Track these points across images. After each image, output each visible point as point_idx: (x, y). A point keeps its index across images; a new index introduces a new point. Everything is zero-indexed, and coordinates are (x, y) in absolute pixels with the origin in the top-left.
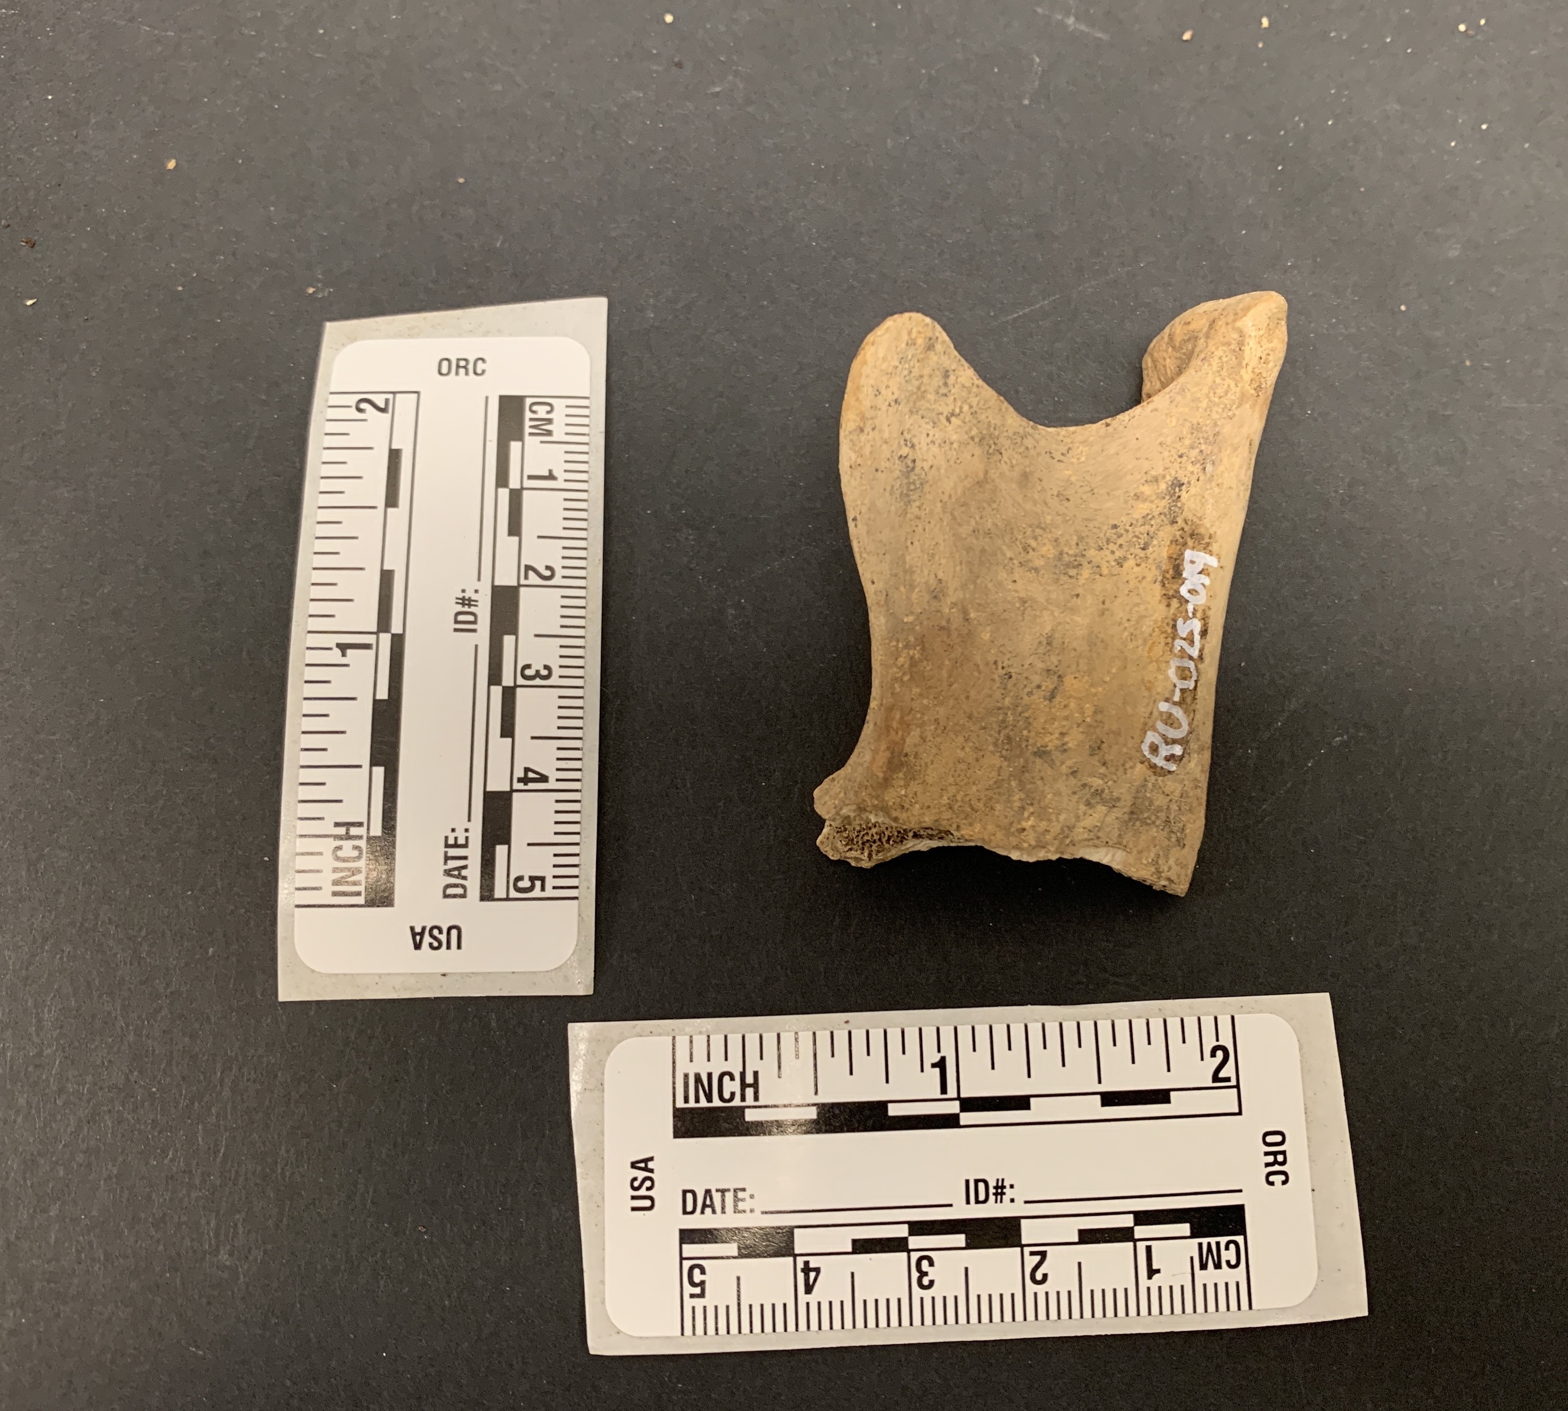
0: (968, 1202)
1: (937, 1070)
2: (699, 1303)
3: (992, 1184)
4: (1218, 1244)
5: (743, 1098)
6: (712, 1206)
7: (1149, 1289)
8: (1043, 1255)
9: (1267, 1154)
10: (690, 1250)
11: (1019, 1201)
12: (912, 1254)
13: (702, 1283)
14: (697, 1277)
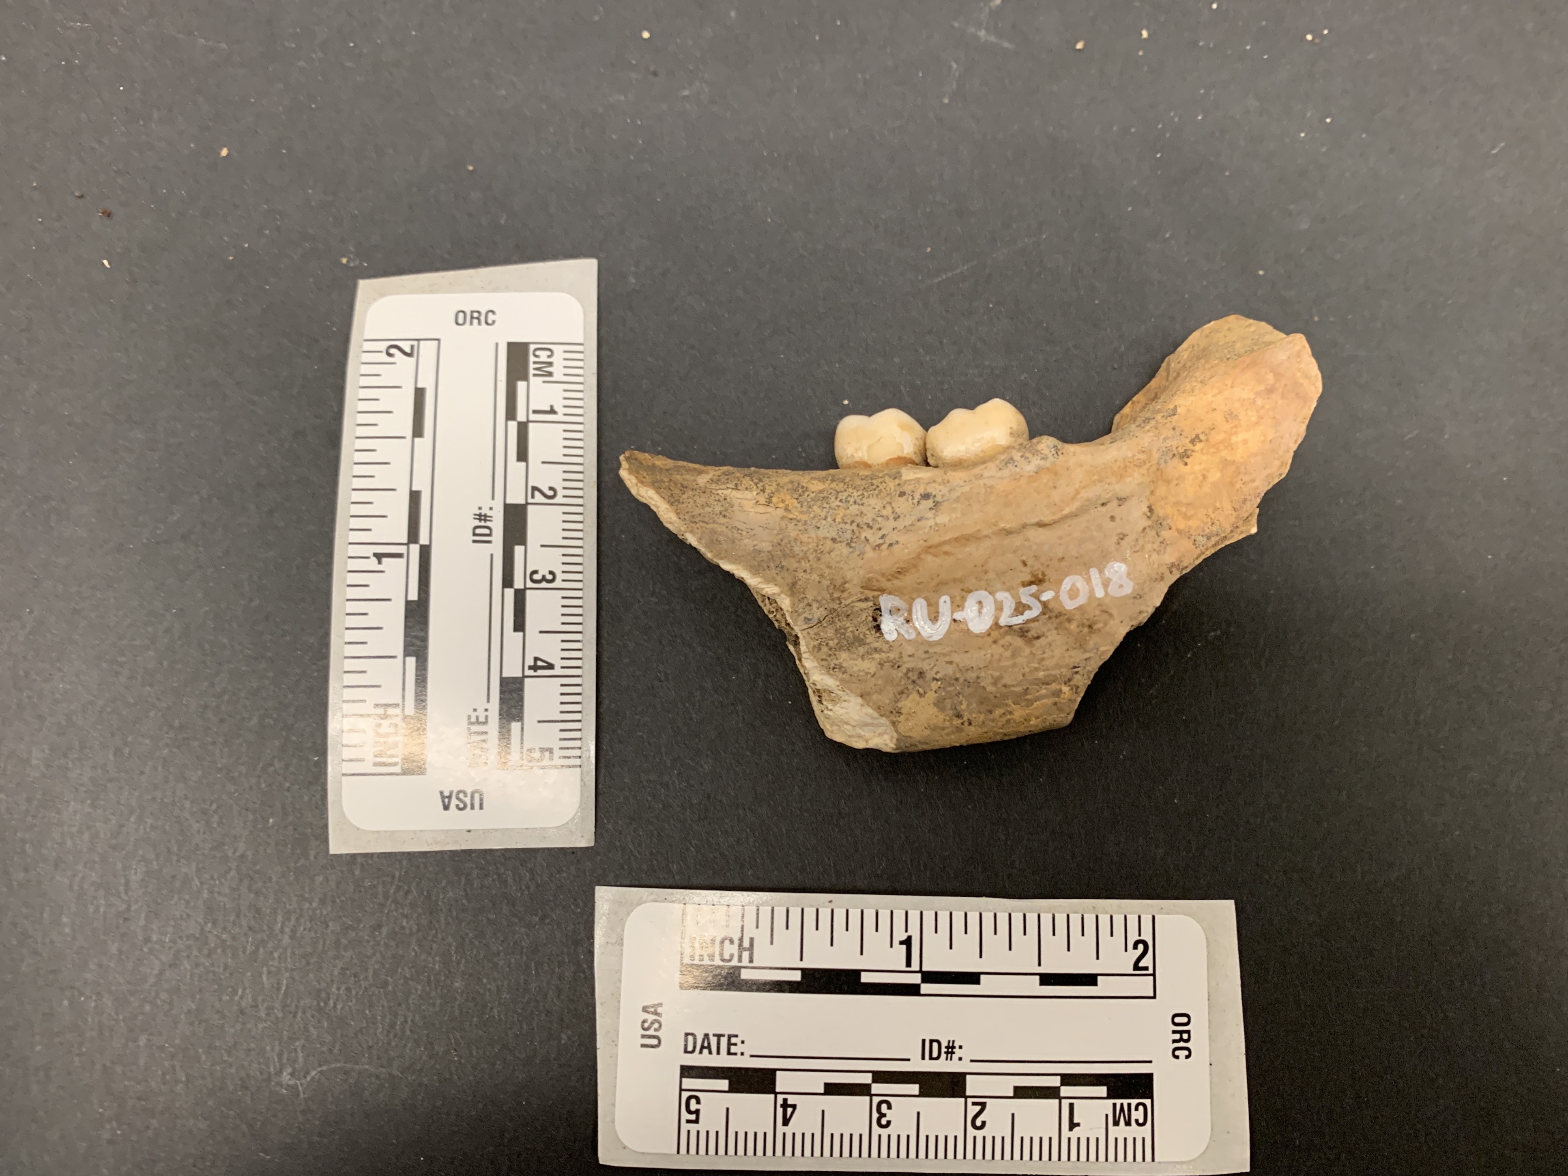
0: (923, 1058)
1: (904, 947)
2: (693, 1127)
3: (944, 1044)
4: (1129, 1105)
5: (740, 960)
6: (709, 1047)
7: (1069, 1139)
8: (983, 1105)
9: (1174, 1032)
10: (688, 1083)
11: (966, 1060)
12: (874, 1098)
13: (697, 1112)
14: (693, 1106)
